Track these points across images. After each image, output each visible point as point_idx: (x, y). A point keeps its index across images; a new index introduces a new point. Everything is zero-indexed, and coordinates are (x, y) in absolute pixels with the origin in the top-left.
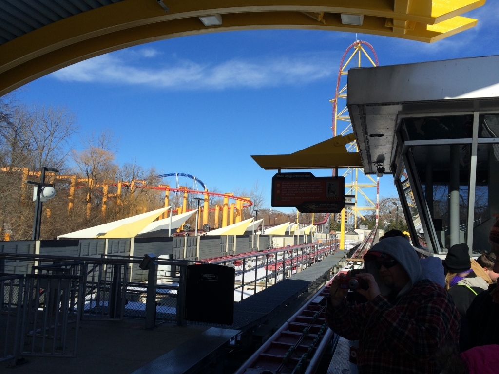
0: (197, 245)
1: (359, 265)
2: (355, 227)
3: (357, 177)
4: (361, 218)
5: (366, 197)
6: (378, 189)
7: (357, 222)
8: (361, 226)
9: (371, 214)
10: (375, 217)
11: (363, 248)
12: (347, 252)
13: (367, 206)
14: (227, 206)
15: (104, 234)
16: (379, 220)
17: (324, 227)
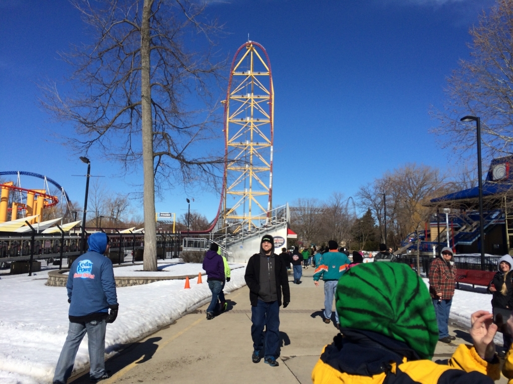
3: (251, 185)
5: (259, 205)
6: (271, 197)
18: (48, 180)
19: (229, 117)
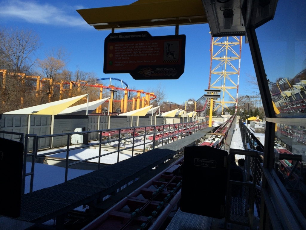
0: (108, 122)
1: (219, 138)
2: (222, 114)
3: (225, 82)
4: (226, 108)
5: (230, 95)
6: (238, 90)
7: (224, 110)
8: (225, 113)
9: (233, 105)
10: (235, 107)
11: (224, 127)
12: (212, 128)
13: (230, 100)
14: (140, 98)
15: (36, 112)
16: (237, 109)
17: (202, 113)
18: (123, 82)
19: (214, 41)
